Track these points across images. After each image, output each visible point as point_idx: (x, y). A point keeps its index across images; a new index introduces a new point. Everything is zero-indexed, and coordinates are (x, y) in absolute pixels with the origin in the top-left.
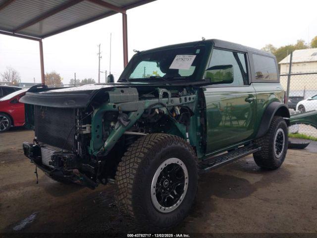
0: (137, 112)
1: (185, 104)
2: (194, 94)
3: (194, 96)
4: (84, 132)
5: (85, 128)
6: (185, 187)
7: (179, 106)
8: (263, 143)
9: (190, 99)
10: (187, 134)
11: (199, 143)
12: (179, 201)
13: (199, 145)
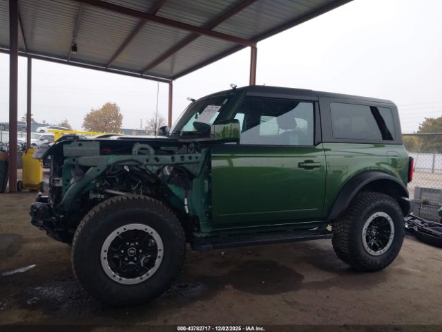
0: (96, 168)
1: (181, 164)
2: (200, 152)
3: (199, 155)
4: (57, 185)
5: (59, 181)
6: (157, 260)
7: (169, 165)
8: (342, 229)
9: (190, 158)
10: (186, 200)
11: (206, 213)
12: (145, 275)
13: (205, 216)
